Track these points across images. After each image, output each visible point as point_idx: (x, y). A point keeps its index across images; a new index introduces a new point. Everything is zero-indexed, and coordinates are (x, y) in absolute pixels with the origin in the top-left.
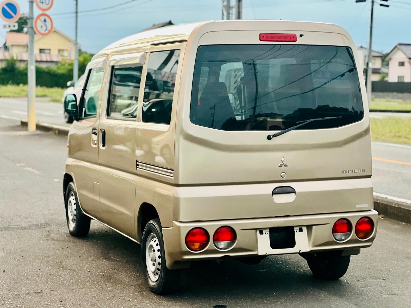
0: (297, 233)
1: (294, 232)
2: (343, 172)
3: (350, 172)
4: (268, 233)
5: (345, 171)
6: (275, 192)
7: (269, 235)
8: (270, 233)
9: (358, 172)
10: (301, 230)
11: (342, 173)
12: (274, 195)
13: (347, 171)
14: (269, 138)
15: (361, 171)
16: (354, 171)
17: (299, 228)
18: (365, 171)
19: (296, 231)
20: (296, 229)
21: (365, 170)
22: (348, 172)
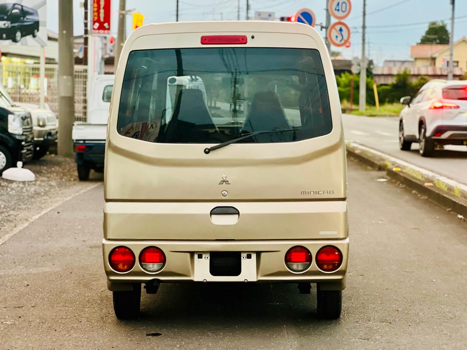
0: (244, 259)
1: (241, 258)
2: (303, 192)
3: (312, 193)
4: (208, 258)
5: (305, 192)
6: (213, 212)
7: (209, 260)
8: (210, 258)
9: (324, 193)
10: (249, 257)
11: (302, 194)
12: (213, 216)
13: (308, 192)
14: (207, 151)
15: (328, 193)
16: (318, 192)
17: (247, 255)
18: (333, 193)
19: (243, 258)
20: (244, 255)
21: (333, 191)
22: (310, 194)
